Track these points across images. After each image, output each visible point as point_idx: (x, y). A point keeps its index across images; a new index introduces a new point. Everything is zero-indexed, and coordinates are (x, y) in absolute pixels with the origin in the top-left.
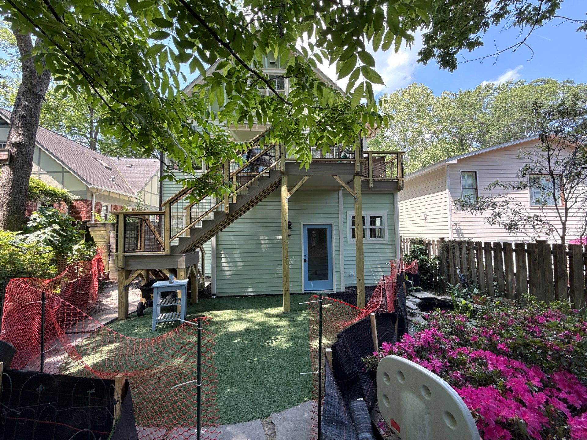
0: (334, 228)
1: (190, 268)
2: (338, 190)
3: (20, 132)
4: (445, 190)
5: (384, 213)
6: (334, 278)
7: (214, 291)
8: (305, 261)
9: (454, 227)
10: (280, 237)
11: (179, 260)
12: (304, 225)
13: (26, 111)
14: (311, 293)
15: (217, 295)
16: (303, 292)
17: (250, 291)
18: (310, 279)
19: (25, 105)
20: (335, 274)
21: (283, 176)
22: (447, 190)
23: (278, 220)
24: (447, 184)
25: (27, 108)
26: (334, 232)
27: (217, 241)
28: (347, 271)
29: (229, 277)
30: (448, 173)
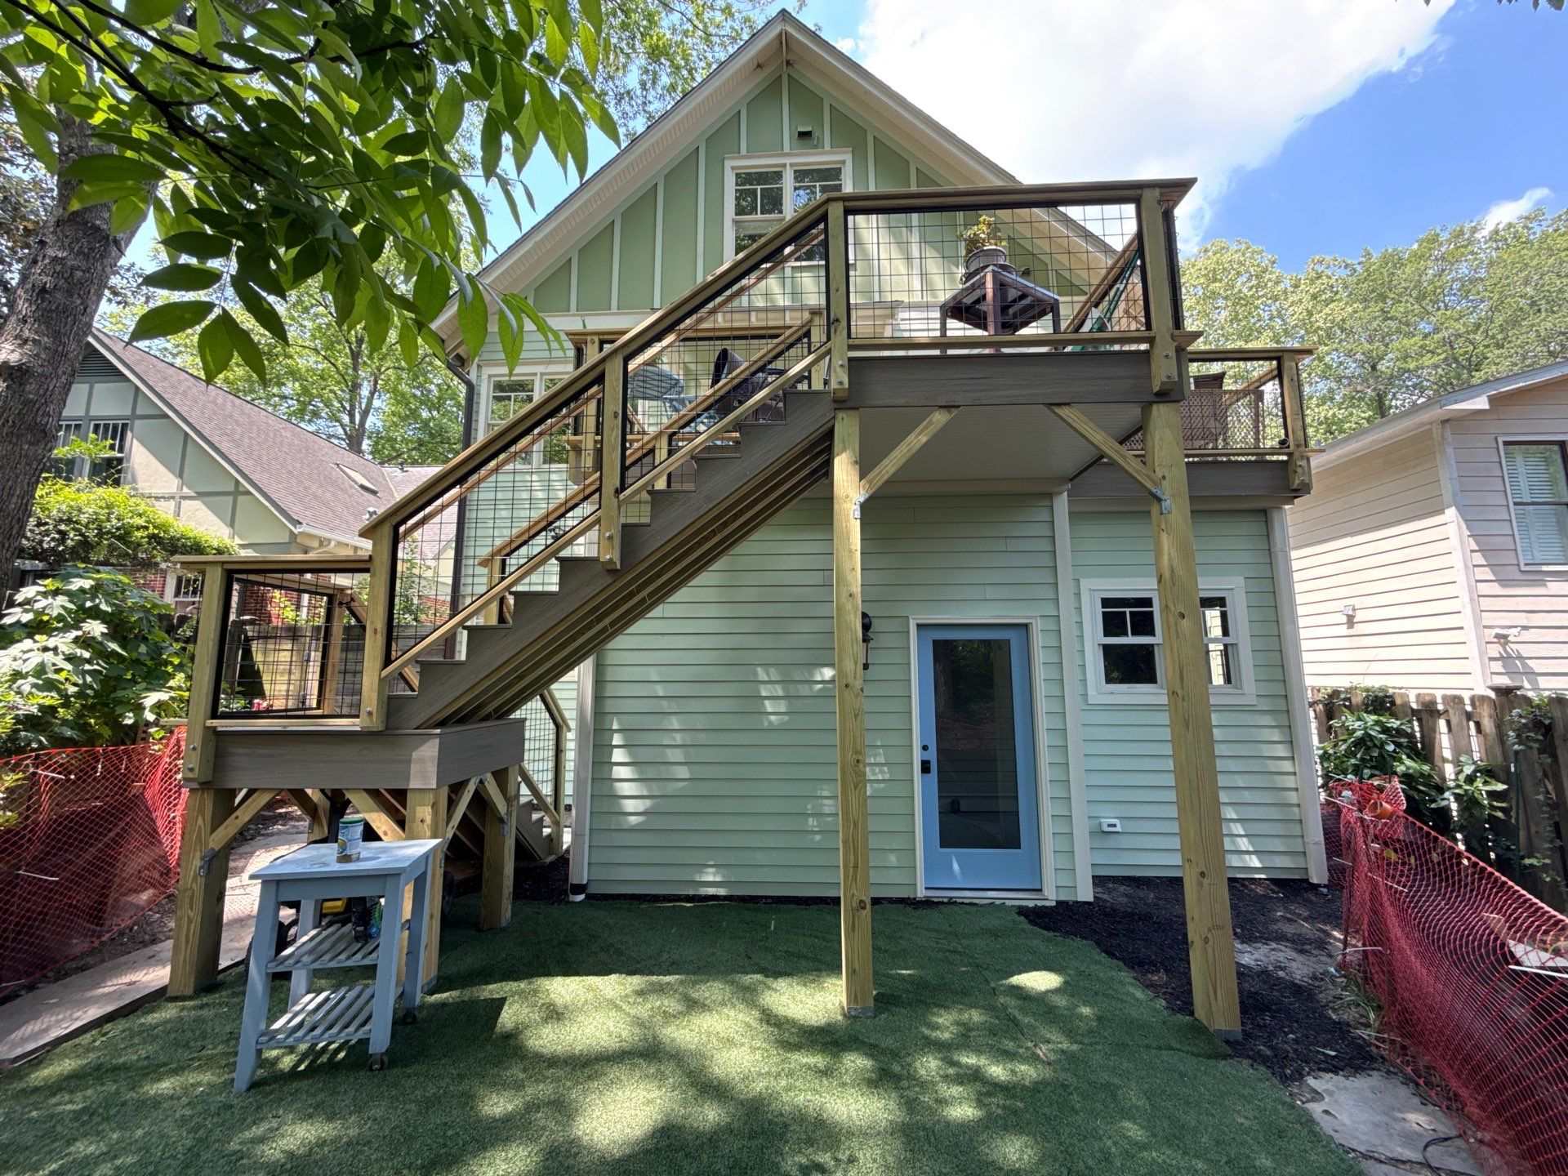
0: (1038, 640)
1: (471, 788)
2: (1050, 496)
3: (26, 333)
4: (1441, 511)
5: (1233, 585)
6: (1048, 845)
7: (580, 873)
8: (926, 767)
9: (1495, 650)
10: (828, 673)
11: (415, 755)
12: (919, 626)
13: (56, 275)
14: (951, 902)
15: (592, 890)
16: (921, 893)
17: (711, 880)
18: (949, 839)
19: (55, 259)
20: (1048, 827)
21: (840, 415)
22: (1451, 513)
23: (821, 610)
24: (1447, 488)
25: (58, 268)
26: (1040, 656)
27: (599, 682)
28: (1097, 810)
29: (633, 820)
30: (1450, 451)
